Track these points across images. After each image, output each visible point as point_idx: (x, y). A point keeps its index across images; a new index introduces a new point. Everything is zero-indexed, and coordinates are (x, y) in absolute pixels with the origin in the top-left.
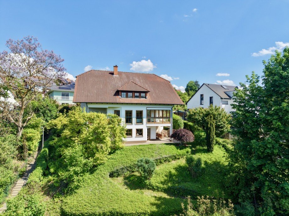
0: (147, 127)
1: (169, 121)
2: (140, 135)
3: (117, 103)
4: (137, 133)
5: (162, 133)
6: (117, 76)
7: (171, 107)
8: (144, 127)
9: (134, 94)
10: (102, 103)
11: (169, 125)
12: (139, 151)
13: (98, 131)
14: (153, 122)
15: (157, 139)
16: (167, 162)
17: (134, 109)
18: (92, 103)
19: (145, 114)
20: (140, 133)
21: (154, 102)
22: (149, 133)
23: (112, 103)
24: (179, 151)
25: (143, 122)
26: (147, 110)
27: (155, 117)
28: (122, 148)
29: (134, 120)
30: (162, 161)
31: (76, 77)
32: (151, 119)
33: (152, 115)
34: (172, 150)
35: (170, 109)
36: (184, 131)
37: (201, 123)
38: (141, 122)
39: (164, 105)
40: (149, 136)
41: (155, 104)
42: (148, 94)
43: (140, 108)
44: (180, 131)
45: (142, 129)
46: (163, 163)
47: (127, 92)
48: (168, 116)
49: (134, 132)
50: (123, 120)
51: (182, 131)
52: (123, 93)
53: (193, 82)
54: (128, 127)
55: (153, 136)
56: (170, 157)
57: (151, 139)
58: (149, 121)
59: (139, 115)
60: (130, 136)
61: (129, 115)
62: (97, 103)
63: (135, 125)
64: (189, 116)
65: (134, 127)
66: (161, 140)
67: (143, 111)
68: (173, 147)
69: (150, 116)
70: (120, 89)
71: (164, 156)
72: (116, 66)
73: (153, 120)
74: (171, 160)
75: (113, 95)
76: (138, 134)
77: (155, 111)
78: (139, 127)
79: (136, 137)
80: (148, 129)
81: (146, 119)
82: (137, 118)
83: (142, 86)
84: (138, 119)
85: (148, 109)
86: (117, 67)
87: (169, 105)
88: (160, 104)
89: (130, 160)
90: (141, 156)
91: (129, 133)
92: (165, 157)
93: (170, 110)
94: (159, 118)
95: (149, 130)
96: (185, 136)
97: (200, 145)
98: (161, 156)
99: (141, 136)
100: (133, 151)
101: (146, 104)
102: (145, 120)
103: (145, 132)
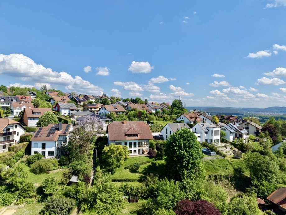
1: (148, 146)
3: (126, 140)
6: (125, 124)
8: (137, 149)
10: (120, 140)
11: (148, 148)
13: (120, 153)
14: (141, 147)
15: (143, 153)
16: (145, 164)
17: (133, 142)
19: (137, 144)
23: (124, 140)
24: (150, 159)
28: (128, 158)
29: (133, 146)
30: (143, 163)
33: (140, 144)
35: (148, 141)
39: (145, 139)
40: (139, 152)
41: (142, 139)
42: (138, 135)
43: (135, 141)
47: (130, 134)
48: (147, 144)
50: (128, 146)
54: (131, 149)
55: (141, 152)
56: (146, 162)
57: (140, 154)
58: (139, 146)
59: (135, 144)
60: (132, 153)
61: (131, 144)
65: (133, 149)
68: (148, 158)
70: (127, 133)
75: (124, 136)
76: (134, 152)
77: (141, 142)
78: (135, 149)
85: (138, 141)
89: (132, 163)
90: (135, 161)
94: (143, 145)
95: (139, 150)
98: (143, 161)
99: (136, 153)
100: (132, 160)
101: (138, 139)
102: (137, 146)
103: (137, 151)
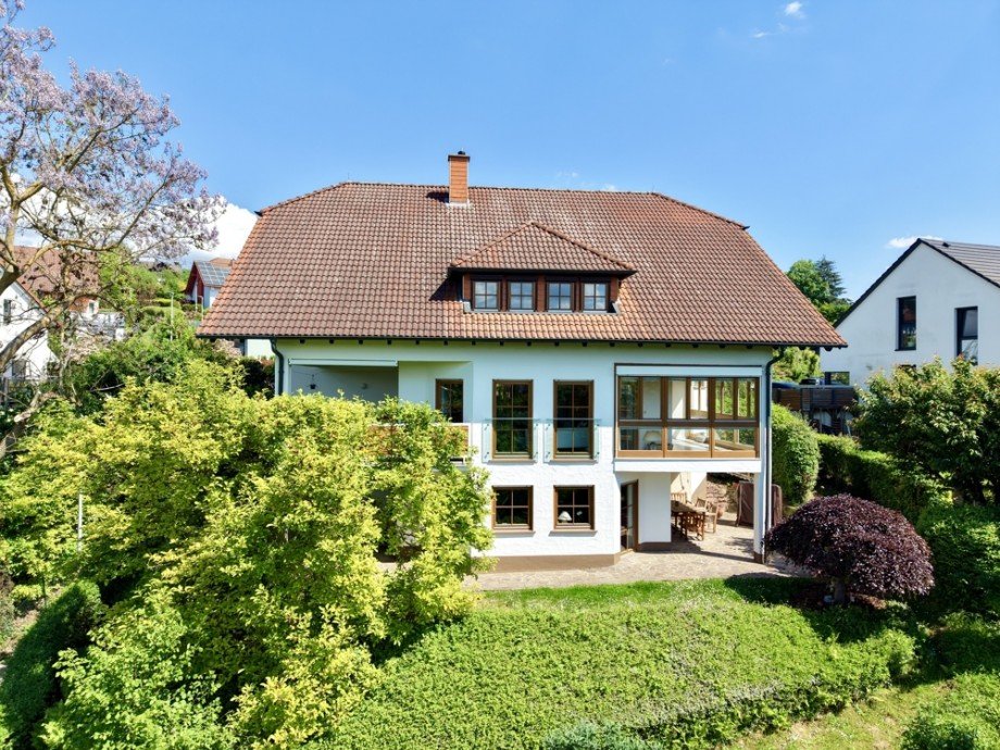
0: (618, 474)
1: (751, 439)
2: (577, 519)
3: (446, 342)
4: (559, 511)
5: (701, 502)
6: (468, 205)
7: (764, 362)
8: (602, 473)
9: (541, 287)
10: (361, 340)
11: (751, 465)
12: (565, 646)
13: (286, 519)
14: (650, 446)
15: (680, 541)
16: (759, 735)
17: (543, 376)
18: (302, 340)
19: (604, 403)
20: (577, 510)
21: (660, 333)
22: (630, 510)
23: (418, 341)
24: (836, 651)
25: (597, 447)
26: (619, 379)
27: (665, 422)
28: (458, 619)
29: (543, 434)
30: (727, 729)
31: (260, 214)
32: (642, 431)
33: (651, 411)
34: (789, 647)
35: (758, 372)
36: (859, 515)
37: (974, 459)
38: (585, 447)
39: (723, 346)
40: (630, 523)
41: (668, 345)
42: (624, 289)
43: (574, 369)
44: (835, 513)
45: (592, 488)
46: (729, 743)
47: (504, 277)
48: (742, 413)
49: (544, 506)
50: (479, 432)
51: (849, 514)
52: (480, 287)
53: (809, 266)
54: (511, 474)
55: (656, 525)
56: (779, 698)
57: (640, 541)
58: (629, 442)
59: (574, 404)
60: (524, 527)
61: (512, 403)
62: (332, 340)
63: (551, 463)
64: (874, 410)
65: (543, 474)
66: (697, 550)
67: (592, 383)
69: (638, 413)
70: (469, 261)
71: (737, 690)
72: (461, 158)
73: (652, 438)
74: (783, 719)
75: (429, 294)
76: (566, 516)
77: (665, 383)
78: (574, 474)
79: (552, 534)
80: (624, 489)
81: (611, 429)
82: (558, 425)
83: (589, 246)
84: (565, 432)
85: (622, 371)
86: (468, 159)
87: (749, 346)
88: (695, 345)
89: (504, 716)
90: (575, 684)
91: (515, 506)
92: (745, 701)
93: (757, 379)
94: (688, 423)
95: (630, 492)
96: (879, 550)
97: (969, 609)
98: (716, 690)
99: (585, 527)
100: (526, 648)
101: (612, 344)
102: (605, 436)
103: (607, 506)
